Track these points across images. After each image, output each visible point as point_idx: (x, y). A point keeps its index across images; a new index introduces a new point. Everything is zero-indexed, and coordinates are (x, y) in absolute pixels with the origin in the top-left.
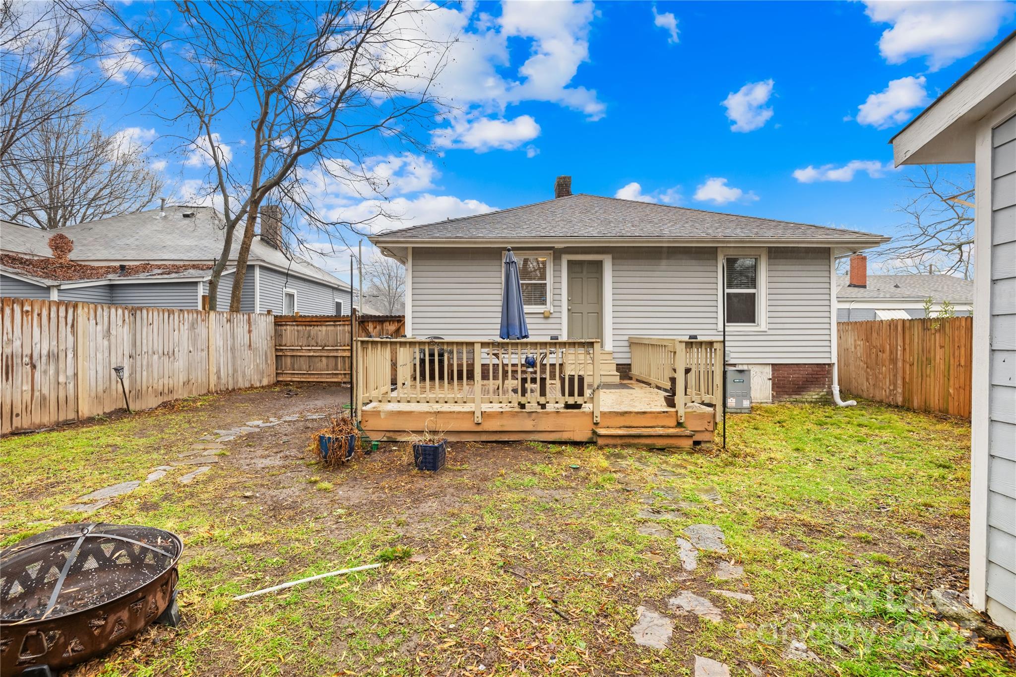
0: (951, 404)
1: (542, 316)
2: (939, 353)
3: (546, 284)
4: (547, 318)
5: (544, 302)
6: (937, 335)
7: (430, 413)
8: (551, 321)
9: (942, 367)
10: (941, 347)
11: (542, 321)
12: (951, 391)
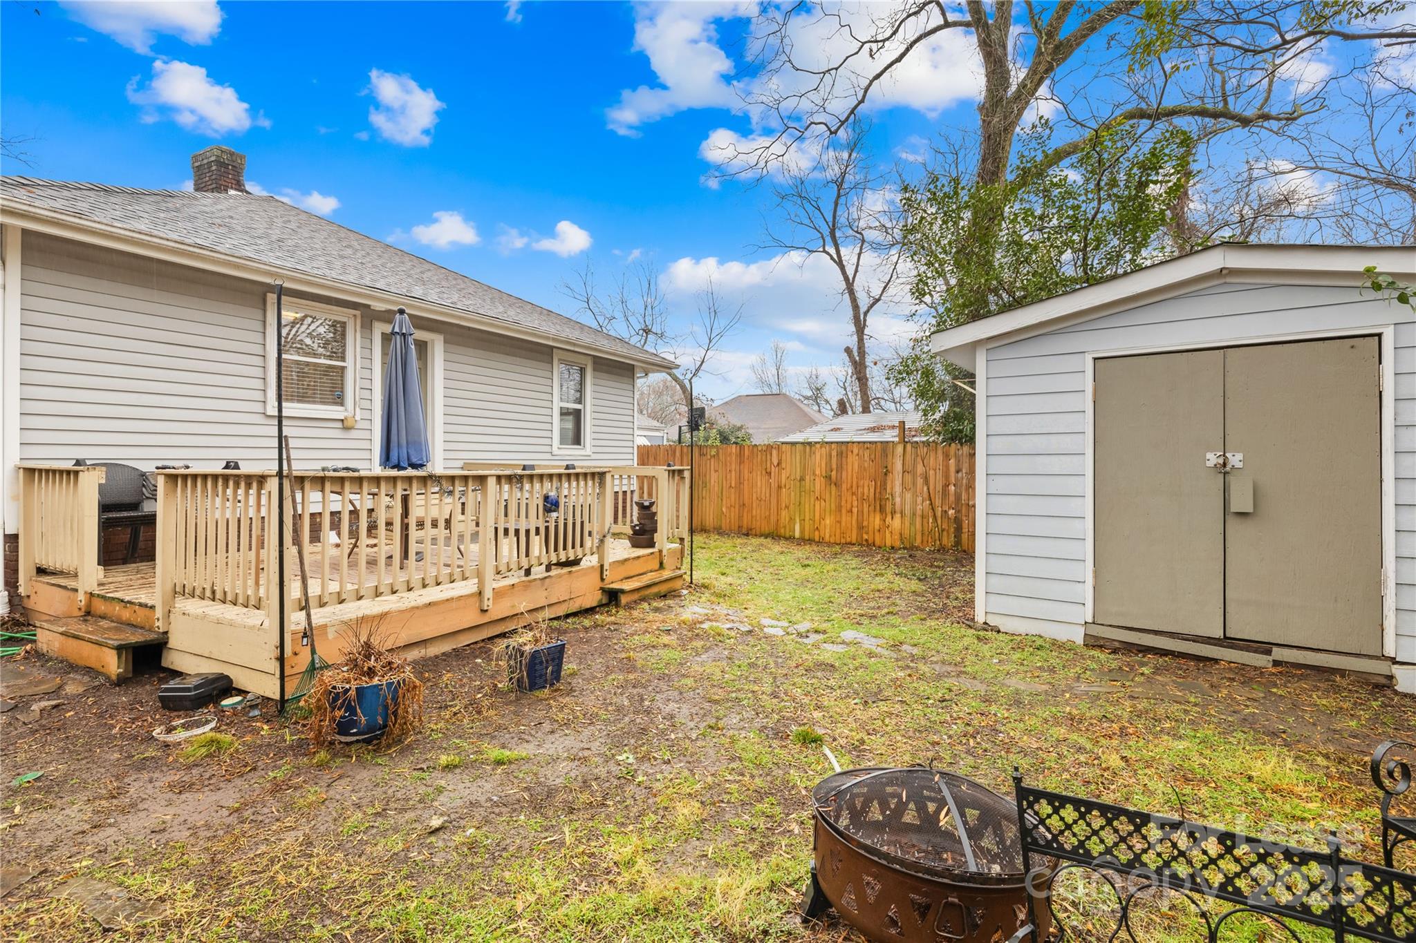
0: (724, 521)
1: (339, 425)
2: (714, 476)
3: (343, 368)
4: (346, 428)
5: (339, 400)
6: (712, 460)
7: (417, 608)
8: (354, 434)
9: (716, 489)
10: (716, 471)
11: (339, 434)
12: (724, 510)
